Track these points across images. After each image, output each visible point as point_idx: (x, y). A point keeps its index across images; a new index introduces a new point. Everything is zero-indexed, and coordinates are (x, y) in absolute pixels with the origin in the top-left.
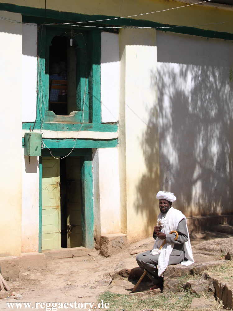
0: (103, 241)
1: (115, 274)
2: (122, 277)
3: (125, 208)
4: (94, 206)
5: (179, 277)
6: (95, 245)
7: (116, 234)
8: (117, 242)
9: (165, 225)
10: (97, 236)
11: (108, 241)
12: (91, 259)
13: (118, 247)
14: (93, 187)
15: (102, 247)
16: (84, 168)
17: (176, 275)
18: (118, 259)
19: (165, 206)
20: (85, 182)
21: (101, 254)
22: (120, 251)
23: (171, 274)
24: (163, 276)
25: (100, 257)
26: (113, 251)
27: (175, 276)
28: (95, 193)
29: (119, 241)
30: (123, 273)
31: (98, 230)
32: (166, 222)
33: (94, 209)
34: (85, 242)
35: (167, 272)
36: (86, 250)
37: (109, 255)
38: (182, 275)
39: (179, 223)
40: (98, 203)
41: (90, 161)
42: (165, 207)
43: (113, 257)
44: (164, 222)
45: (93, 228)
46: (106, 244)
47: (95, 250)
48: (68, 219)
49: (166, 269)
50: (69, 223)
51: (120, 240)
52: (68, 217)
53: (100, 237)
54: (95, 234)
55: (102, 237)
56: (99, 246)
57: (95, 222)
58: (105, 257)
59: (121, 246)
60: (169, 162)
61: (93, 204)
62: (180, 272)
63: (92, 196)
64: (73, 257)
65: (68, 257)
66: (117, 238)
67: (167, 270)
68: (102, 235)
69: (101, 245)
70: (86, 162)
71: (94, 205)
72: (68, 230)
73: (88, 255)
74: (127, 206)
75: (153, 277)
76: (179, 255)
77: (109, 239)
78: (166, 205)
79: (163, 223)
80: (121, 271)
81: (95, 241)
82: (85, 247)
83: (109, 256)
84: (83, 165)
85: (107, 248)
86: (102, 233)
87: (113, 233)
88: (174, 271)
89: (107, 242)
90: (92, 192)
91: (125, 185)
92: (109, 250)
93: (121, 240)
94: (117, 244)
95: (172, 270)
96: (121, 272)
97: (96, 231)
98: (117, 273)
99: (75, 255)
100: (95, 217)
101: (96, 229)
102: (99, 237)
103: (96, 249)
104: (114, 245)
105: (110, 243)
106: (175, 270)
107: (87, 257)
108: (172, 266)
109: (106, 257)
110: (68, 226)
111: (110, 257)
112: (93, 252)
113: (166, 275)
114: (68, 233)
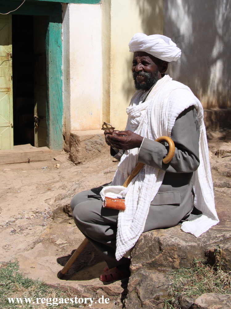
0: (73, 140)
1: (57, 209)
2: (68, 218)
3: (108, 93)
4: (63, 90)
5: (173, 268)
6: (64, 146)
7: (94, 131)
8: (92, 143)
9: (141, 122)
10: (66, 133)
11: (79, 141)
12: (55, 166)
13: (94, 150)
14: (63, 62)
15: (71, 149)
16: (48, 33)
17: (165, 263)
18: (92, 167)
19: (145, 71)
20: (50, 54)
21: (70, 159)
22: (97, 156)
23: (151, 257)
24: (129, 257)
25: (68, 163)
26: (86, 156)
27: (161, 265)
28: (64, 70)
29: (96, 142)
30: (69, 210)
31: (67, 125)
32: (144, 113)
33: (63, 94)
34: (49, 141)
35: (141, 248)
36: (50, 152)
37: (80, 161)
38: (180, 263)
39: (177, 118)
40: (68, 85)
41: (59, 23)
42: (143, 73)
43: (86, 164)
44: (138, 114)
45: (61, 121)
46: (77, 145)
47: (64, 152)
48: (36, 108)
49: (138, 242)
50: (36, 114)
51: (98, 140)
52: (35, 105)
53: (70, 134)
54: (64, 130)
55: (72, 135)
56: (69, 148)
57: (64, 112)
58: (74, 164)
59: (100, 149)
60: (179, 31)
61: (62, 86)
62: (176, 256)
63: (61, 75)
64: (29, 162)
65: (22, 161)
66: (94, 137)
67: (141, 244)
68: (72, 132)
69: (70, 146)
70: (51, 24)
71: (63, 88)
72: (35, 123)
73: (53, 160)
74: (111, 90)
75: (106, 253)
76: (178, 205)
77: (80, 139)
78: (148, 68)
79: (138, 117)
80: (66, 206)
81: (64, 139)
82: (49, 148)
83: (79, 163)
84: (48, 28)
85: (78, 151)
86: (72, 128)
87: (90, 129)
88: (161, 250)
89: (77, 142)
90: (60, 69)
91: (109, 59)
92: (80, 154)
93: (100, 140)
94: (93, 146)
95: (153, 245)
96: (67, 208)
97: (65, 125)
98: (60, 209)
99: (31, 159)
100: (64, 105)
101: (65, 123)
102: (68, 134)
103: (66, 150)
104: (87, 148)
105: (82, 144)
106: (162, 247)
107: (51, 163)
108: (155, 234)
109: (76, 164)
110: (36, 117)
111: (81, 164)
112: (61, 155)
113: (138, 258)
114: (35, 127)
